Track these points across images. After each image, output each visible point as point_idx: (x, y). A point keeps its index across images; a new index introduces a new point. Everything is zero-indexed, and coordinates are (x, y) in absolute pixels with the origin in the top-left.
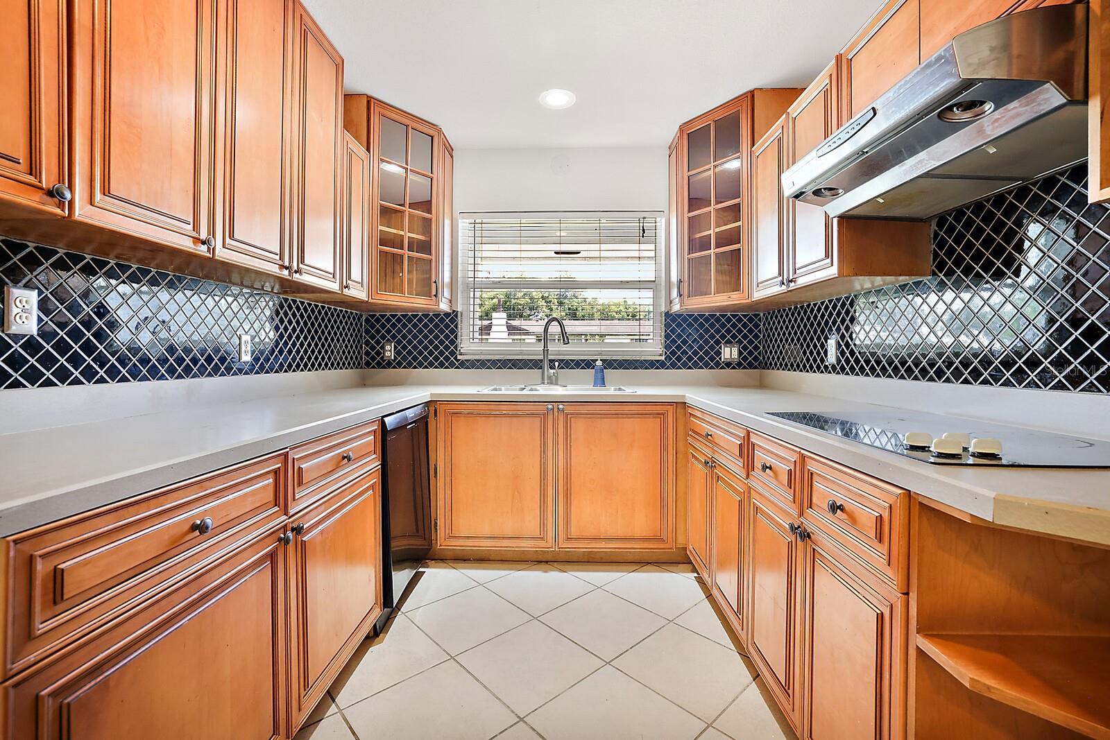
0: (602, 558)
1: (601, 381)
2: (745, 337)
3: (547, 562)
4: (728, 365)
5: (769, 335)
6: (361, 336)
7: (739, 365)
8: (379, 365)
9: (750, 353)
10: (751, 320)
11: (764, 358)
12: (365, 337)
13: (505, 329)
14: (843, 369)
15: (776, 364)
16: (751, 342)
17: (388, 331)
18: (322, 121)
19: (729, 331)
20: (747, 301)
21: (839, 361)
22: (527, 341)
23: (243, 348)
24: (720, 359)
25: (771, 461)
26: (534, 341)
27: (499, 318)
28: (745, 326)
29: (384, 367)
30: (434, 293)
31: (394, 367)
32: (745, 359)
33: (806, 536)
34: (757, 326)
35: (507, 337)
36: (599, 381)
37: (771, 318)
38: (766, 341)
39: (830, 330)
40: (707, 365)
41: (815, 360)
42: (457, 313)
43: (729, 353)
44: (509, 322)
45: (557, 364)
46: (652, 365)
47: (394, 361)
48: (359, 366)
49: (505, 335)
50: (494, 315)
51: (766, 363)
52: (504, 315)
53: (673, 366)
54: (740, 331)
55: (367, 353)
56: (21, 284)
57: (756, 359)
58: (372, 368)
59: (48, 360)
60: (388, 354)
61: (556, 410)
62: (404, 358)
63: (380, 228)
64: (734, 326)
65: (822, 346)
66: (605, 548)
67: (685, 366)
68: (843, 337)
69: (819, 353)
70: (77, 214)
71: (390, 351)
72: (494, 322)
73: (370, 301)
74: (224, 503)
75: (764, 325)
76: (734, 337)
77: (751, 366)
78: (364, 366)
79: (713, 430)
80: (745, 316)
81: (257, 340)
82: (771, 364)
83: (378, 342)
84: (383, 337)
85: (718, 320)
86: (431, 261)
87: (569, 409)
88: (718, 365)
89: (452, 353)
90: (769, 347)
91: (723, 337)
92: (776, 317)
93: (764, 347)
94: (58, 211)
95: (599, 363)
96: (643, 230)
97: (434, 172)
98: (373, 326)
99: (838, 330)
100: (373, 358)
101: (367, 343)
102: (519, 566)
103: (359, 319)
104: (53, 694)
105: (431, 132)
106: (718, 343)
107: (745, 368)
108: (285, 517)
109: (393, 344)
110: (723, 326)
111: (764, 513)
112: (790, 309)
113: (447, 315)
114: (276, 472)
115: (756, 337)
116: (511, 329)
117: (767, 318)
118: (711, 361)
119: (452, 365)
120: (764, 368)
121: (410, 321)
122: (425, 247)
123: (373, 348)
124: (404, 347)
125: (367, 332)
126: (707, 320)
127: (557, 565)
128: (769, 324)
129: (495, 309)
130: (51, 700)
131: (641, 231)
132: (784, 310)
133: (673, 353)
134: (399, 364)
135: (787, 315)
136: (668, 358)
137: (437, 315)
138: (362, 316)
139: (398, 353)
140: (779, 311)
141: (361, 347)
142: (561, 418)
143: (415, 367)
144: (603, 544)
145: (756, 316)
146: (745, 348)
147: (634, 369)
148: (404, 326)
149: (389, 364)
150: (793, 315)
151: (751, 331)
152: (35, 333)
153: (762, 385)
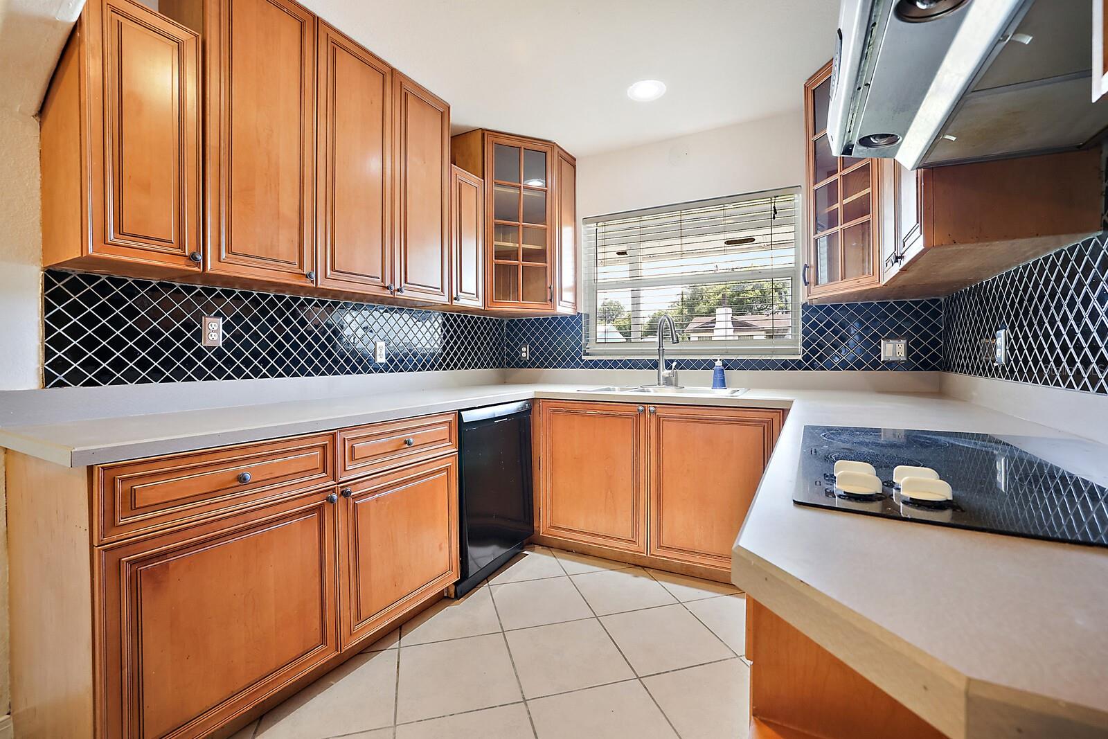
0: (701, 574)
1: (722, 383)
2: (917, 329)
3: (643, 567)
4: (890, 365)
5: (949, 327)
6: (502, 339)
7: (908, 365)
8: (518, 365)
9: (925, 350)
10: (925, 307)
11: (945, 356)
12: (506, 340)
13: (730, 324)
14: (1012, 371)
16: (925, 336)
17: (524, 335)
18: (425, 163)
19: (891, 323)
20: (878, 286)
22: (755, 338)
23: (378, 352)
24: (879, 358)
26: (763, 338)
27: (724, 315)
28: (917, 315)
29: (521, 367)
30: (549, 298)
31: (529, 367)
32: (917, 357)
34: (935, 314)
35: (732, 334)
36: (718, 383)
37: (951, 303)
38: (949, 335)
40: (860, 366)
42: (581, 316)
43: (893, 349)
44: (734, 317)
45: (674, 364)
46: (787, 365)
47: (529, 361)
48: (500, 365)
49: (731, 332)
50: (718, 311)
51: (948, 363)
52: (730, 310)
53: (815, 367)
54: (908, 323)
55: (508, 355)
56: (213, 315)
57: (934, 357)
58: (512, 367)
59: (229, 362)
60: (524, 355)
61: (647, 412)
62: (538, 359)
63: (495, 243)
64: (900, 316)
66: (700, 563)
67: (829, 367)
70: (209, 268)
71: (525, 353)
72: (718, 318)
73: (487, 308)
74: (267, 464)
75: (944, 313)
76: (900, 330)
77: (925, 366)
78: (505, 366)
80: (916, 303)
81: (392, 345)
82: (955, 364)
83: (516, 345)
84: (520, 340)
86: (546, 268)
87: (661, 412)
88: (875, 365)
89: (577, 354)
90: (952, 342)
91: (883, 330)
92: (955, 302)
93: (945, 342)
94: (196, 269)
95: (719, 363)
96: (775, 210)
97: (548, 185)
98: (512, 330)
100: (513, 359)
101: (508, 345)
102: (613, 566)
103: (500, 325)
104: (132, 563)
105: (544, 149)
106: (876, 337)
107: (916, 369)
108: (333, 483)
109: (528, 346)
110: (884, 316)
113: (572, 317)
114: (324, 447)
115: (934, 329)
116: (738, 326)
117: (948, 305)
118: (867, 361)
119: (578, 365)
120: (944, 370)
121: (541, 324)
122: (541, 255)
123: (512, 350)
124: (538, 349)
125: (508, 335)
127: (653, 572)
128: (951, 312)
129: (720, 304)
130: (129, 565)
131: (773, 212)
133: (814, 352)
134: (533, 364)
136: (807, 358)
137: (555, 319)
138: (503, 321)
139: (532, 354)
141: (503, 349)
142: (653, 420)
143: (546, 367)
144: (696, 559)
145: (934, 302)
146: (917, 343)
147: (763, 370)
148: (537, 329)
149: (525, 365)
150: (968, 297)
151: (925, 322)
152: (221, 345)
153: (940, 393)
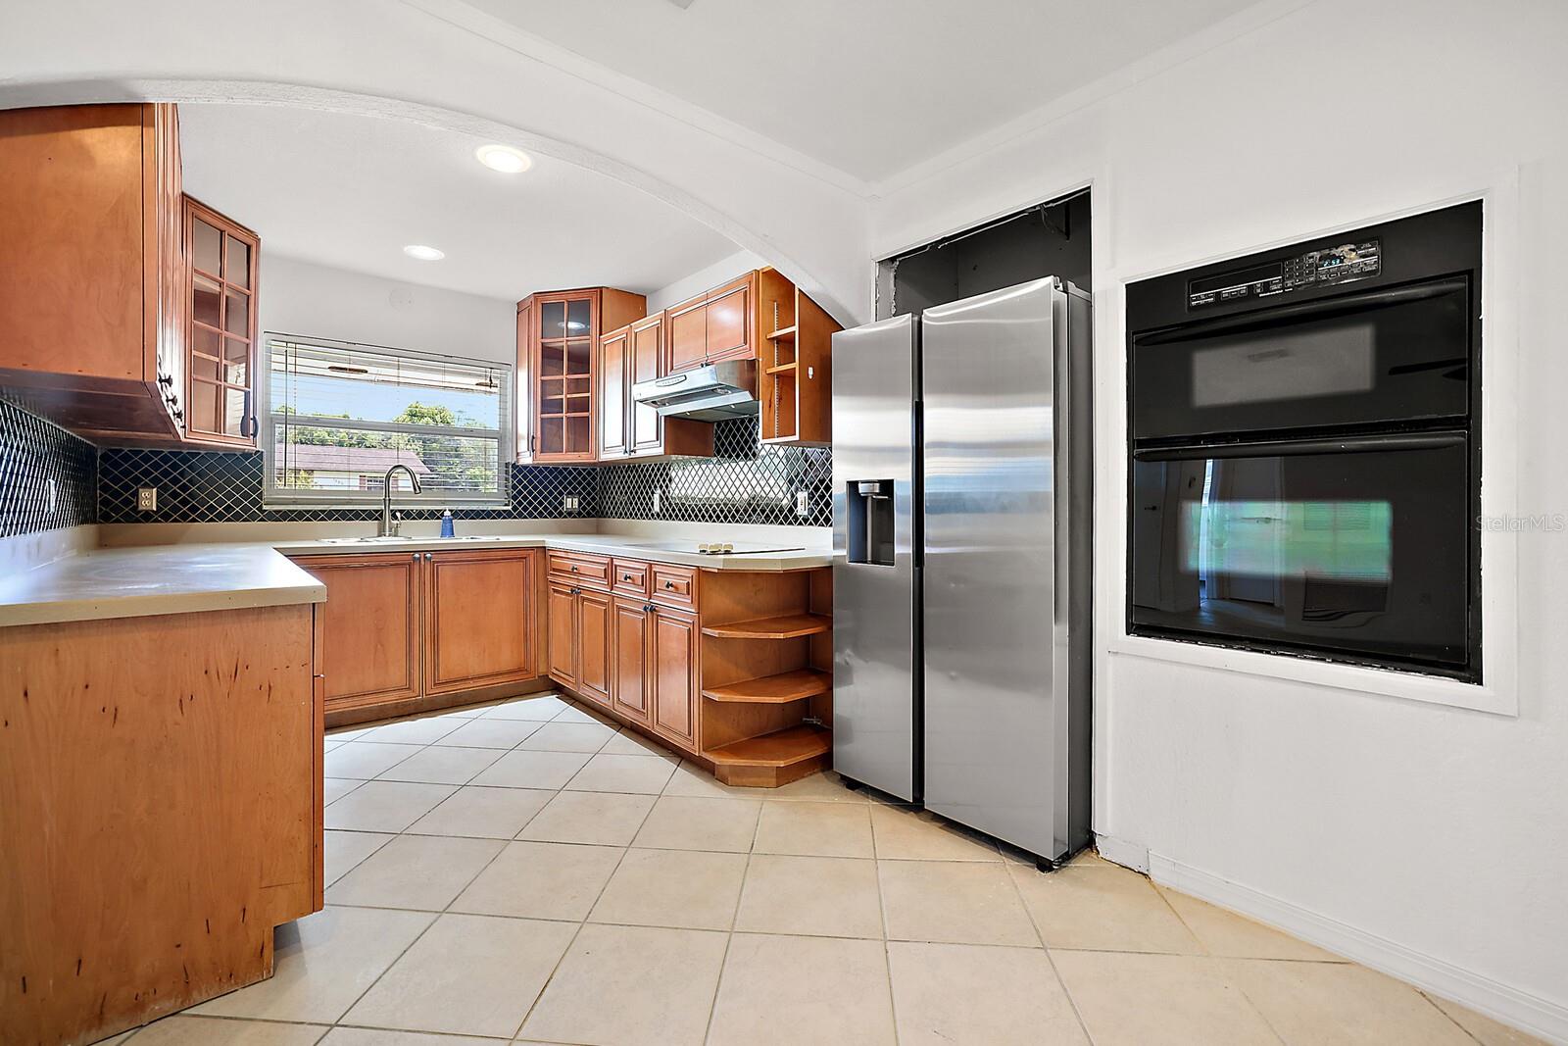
0: (466, 700)
1: (451, 530)
2: (584, 489)
3: (409, 715)
4: (570, 514)
5: (605, 488)
7: (579, 514)
8: (130, 518)
9: (589, 504)
10: (589, 474)
11: (600, 508)
12: (102, 480)
14: (664, 516)
15: (612, 513)
16: (589, 494)
17: (146, 473)
19: (570, 483)
20: (595, 461)
21: (661, 510)
24: (563, 509)
25: (629, 573)
28: (584, 479)
29: (139, 522)
31: (157, 521)
32: (584, 509)
33: (653, 610)
34: (594, 479)
37: (607, 473)
38: (603, 493)
39: (655, 487)
40: (551, 514)
41: (644, 510)
42: (260, 454)
43: (571, 503)
45: (398, 515)
46: (499, 514)
47: (156, 512)
48: (94, 522)
51: (602, 513)
53: (520, 515)
54: (580, 484)
55: (105, 502)
57: (593, 508)
58: (117, 523)
60: (145, 503)
61: (422, 559)
62: (175, 509)
64: (575, 478)
65: (650, 499)
67: (531, 515)
68: (664, 492)
69: (647, 504)
71: (149, 499)
73: (184, 440)
75: (601, 478)
76: (575, 488)
77: (589, 515)
78: (99, 520)
79: (577, 564)
80: (584, 470)
82: (607, 513)
83: (126, 488)
84: (136, 480)
85: (561, 473)
87: (436, 558)
88: (560, 514)
89: (254, 503)
90: (605, 498)
91: (565, 488)
92: (612, 473)
93: (600, 498)
95: (447, 513)
97: (251, 288)
98: (116, 465)
99: (661, 487)
100: (118, 510)
101: (105, 488)
105: (250, 241)
106: (561, 493)
107: (584, 517)
109: (155, 490)
110: (565, 478)
111: (624, 609)
112: (624, 467)
113: (246, 455)
115: (594, 489)
117: (603, 473)
118: (555, 511)
119: (253, 517)
120: (600, 517)
121: (185, 460)
123: (116, 495)
124: (175, 495)
125: (106, 473)
126: (551, 472)
128: (605, 478)
132: (619, 468)
133: (520, 503)
134: (166, 517)
135: (622, 472)
136: (515, 508)
138: (95, 451)
139: (163, 502)
140: (614, 468)
141: (95, 493)
142: (428, 567)
143: (194, 520)
144: (471, 684)
145: (594, 470)
146: (584, 499)
147: (482, 519)
148: (175, 467)
149: (147, 516)
150: (627, 472)
151: (589, 484)
153: (599, 531)
